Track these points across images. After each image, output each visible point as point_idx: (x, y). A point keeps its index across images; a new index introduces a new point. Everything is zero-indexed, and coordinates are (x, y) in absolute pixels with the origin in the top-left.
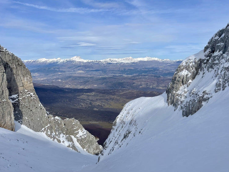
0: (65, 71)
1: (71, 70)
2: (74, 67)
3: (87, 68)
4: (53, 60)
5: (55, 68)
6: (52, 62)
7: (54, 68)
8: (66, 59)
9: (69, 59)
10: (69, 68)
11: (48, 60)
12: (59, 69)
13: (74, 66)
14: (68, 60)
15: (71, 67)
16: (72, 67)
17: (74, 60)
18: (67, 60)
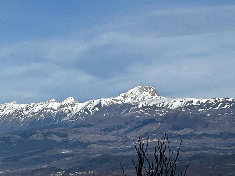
0: (89, 143)
1: (112, 138)
2: (129, 127)
3: (181, 128)
4: (45, 105)
5: (49, 134)
6: (40, 112)
7: (45, 135)
8: (96, 102)
9: (108, 100)
10: (105, 130)
11: (27, 109)
12: (66, 135)
13: (127, 123)
14: (105, 102)
15: (113, 129)
16: (120, 128)
17: (128, 100)
18: (99, 105)
